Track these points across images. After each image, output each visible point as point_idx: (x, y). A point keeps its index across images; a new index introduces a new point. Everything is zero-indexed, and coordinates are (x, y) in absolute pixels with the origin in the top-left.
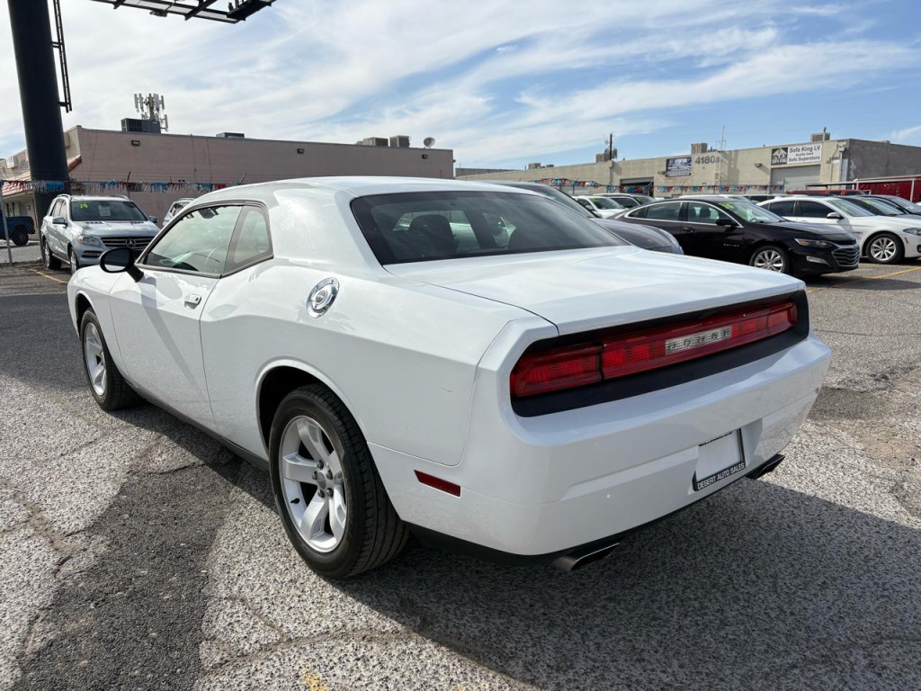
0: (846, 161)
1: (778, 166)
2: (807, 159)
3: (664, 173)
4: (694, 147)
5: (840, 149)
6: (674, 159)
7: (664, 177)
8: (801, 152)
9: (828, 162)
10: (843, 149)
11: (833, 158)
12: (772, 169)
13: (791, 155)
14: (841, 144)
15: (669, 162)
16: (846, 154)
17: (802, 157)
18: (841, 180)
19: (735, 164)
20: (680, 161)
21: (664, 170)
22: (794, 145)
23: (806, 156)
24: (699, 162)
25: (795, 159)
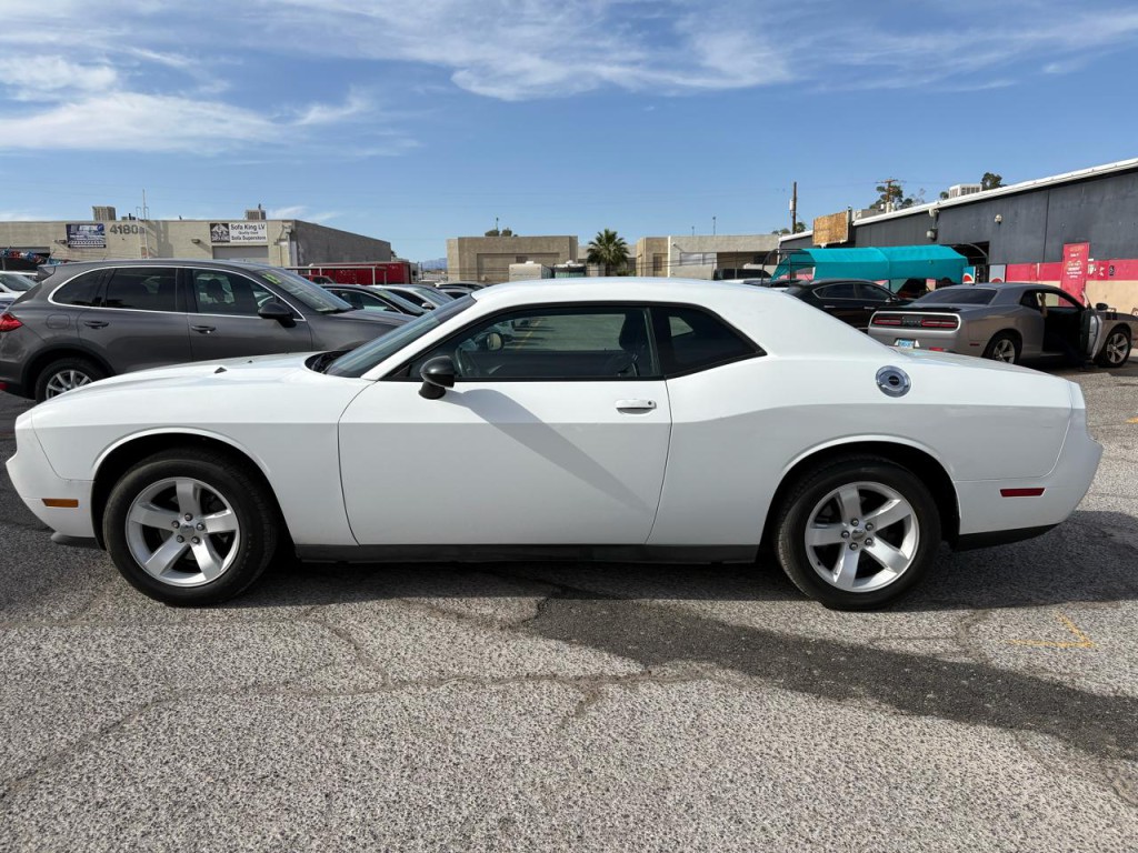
0: (294, 243)
1: (220, 244)
2: (251, 238)
3: (64, 242)
4: (97, 211)
5: (286, 230)
6: (78, 226)
7: (66, 248)
8: (243, 231)
9: (276, 244)
10: (289, 231)
11: (281, 240)
12: (213, 247)
13: (233, 233)
14: (287, 225)
15: (71, 229)
16: (293, 236)
17: (246, 236)
18: (292, 265)
19: (166, 237)
20: (87, 228)
21: (65, 238)
22: (236, 221)
23: (250, 235)
24: (115, 232)
25: (237, 238)
